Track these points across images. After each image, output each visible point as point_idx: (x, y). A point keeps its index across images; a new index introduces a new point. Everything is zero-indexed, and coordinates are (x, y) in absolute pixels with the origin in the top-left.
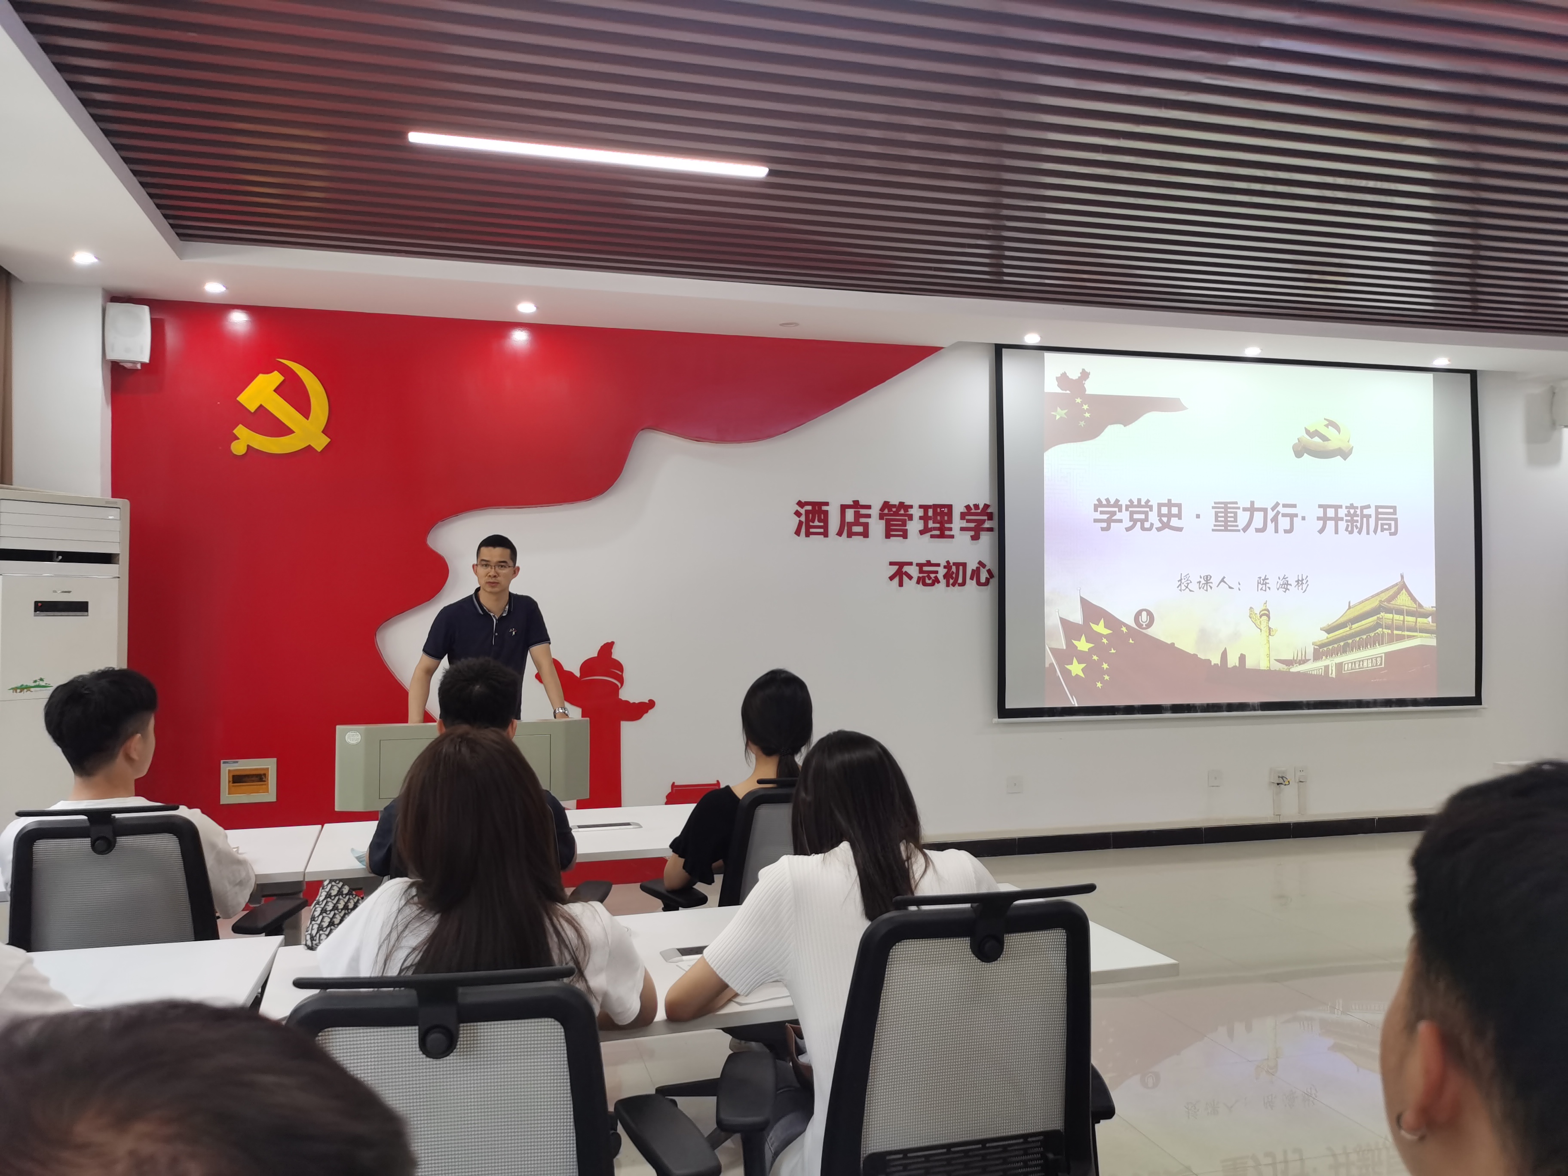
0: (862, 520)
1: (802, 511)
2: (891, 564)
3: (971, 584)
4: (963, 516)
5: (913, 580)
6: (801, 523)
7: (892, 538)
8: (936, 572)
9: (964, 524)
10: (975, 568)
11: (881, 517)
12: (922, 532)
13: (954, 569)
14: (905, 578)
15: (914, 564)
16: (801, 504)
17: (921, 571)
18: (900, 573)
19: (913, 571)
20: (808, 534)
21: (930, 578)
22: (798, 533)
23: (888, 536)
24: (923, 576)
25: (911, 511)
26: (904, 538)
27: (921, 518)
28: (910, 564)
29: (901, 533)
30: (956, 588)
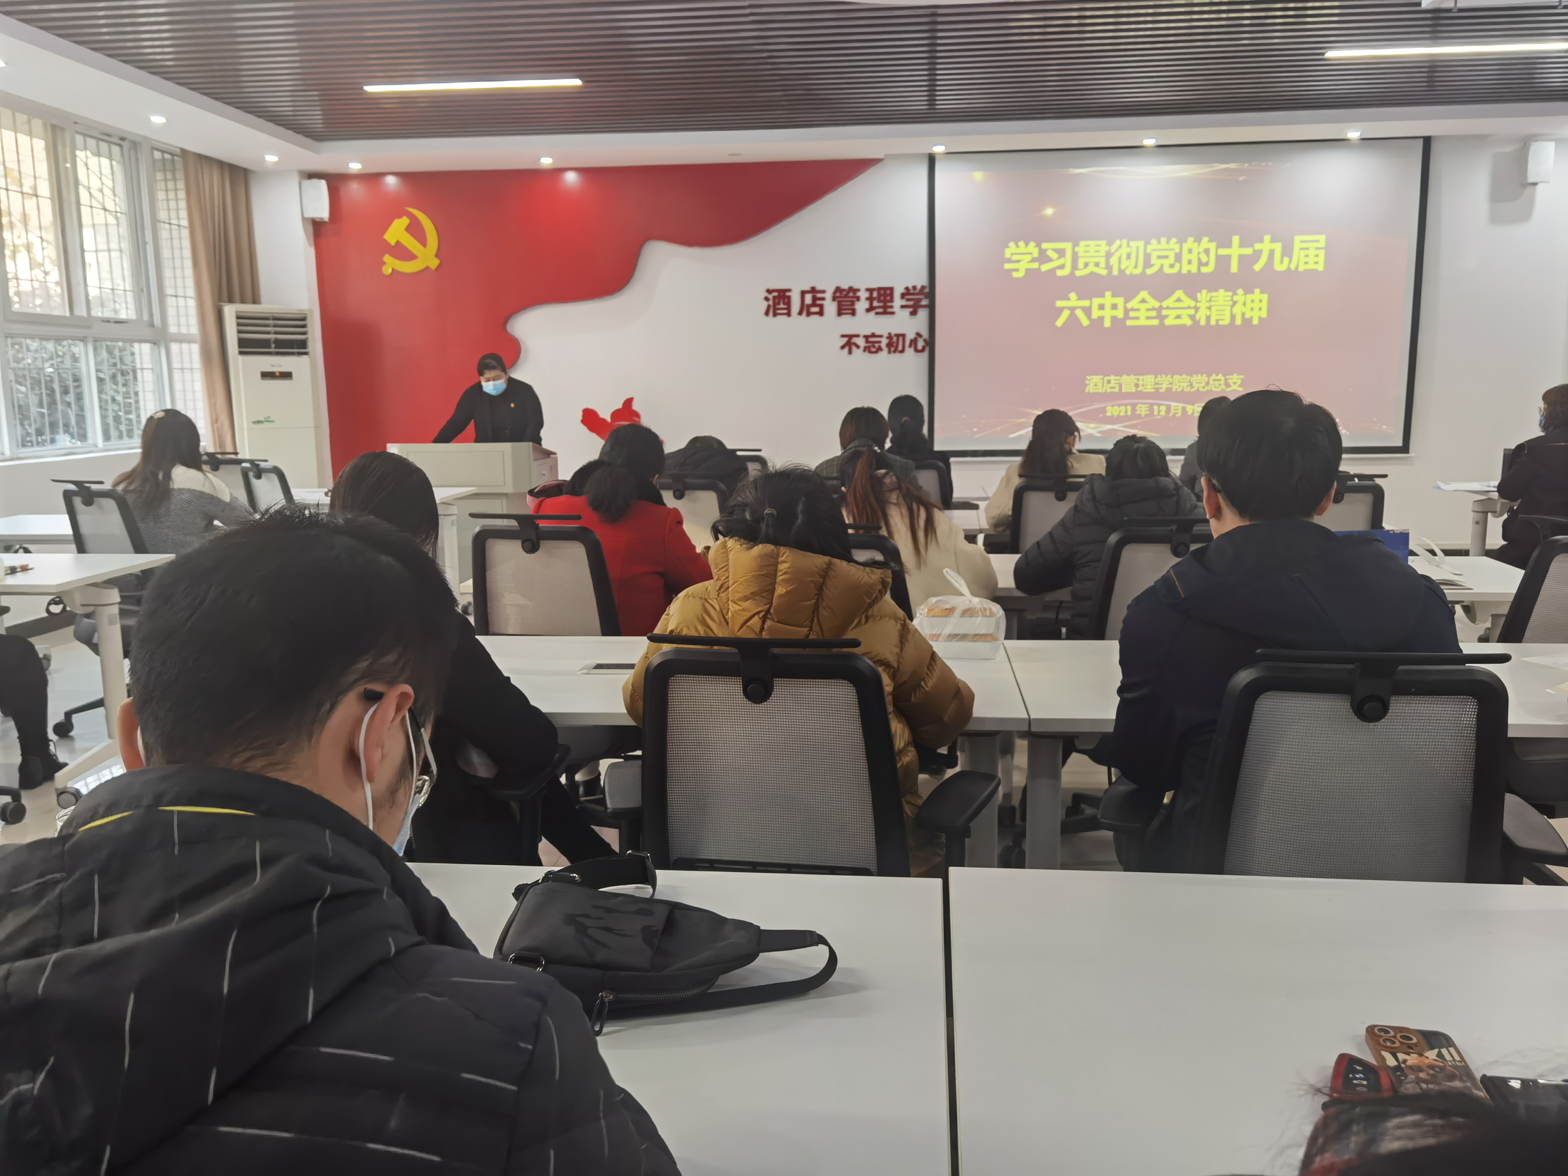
0: (819, 302)
1: (770, 297)
2: (843, 336)
3: (909, 351)
6: (769, 307)
7: (844, 316)
8: (880, 342)
9: (904, 302)
11: (834, 299)
12: (868, 310)
13: (895, 339)
14: (854, 348)
16: (769, 291)
17: (867, 342)
18: (849, 343)
19: (861, 342)
20: (775, 315)
21: (874, 347)
22: (767, 314)
23: (840, 314)
25: (858, 294)
26: (853, 316)
27: (867, 299)
28: (858, 336)
30: (897, 355)
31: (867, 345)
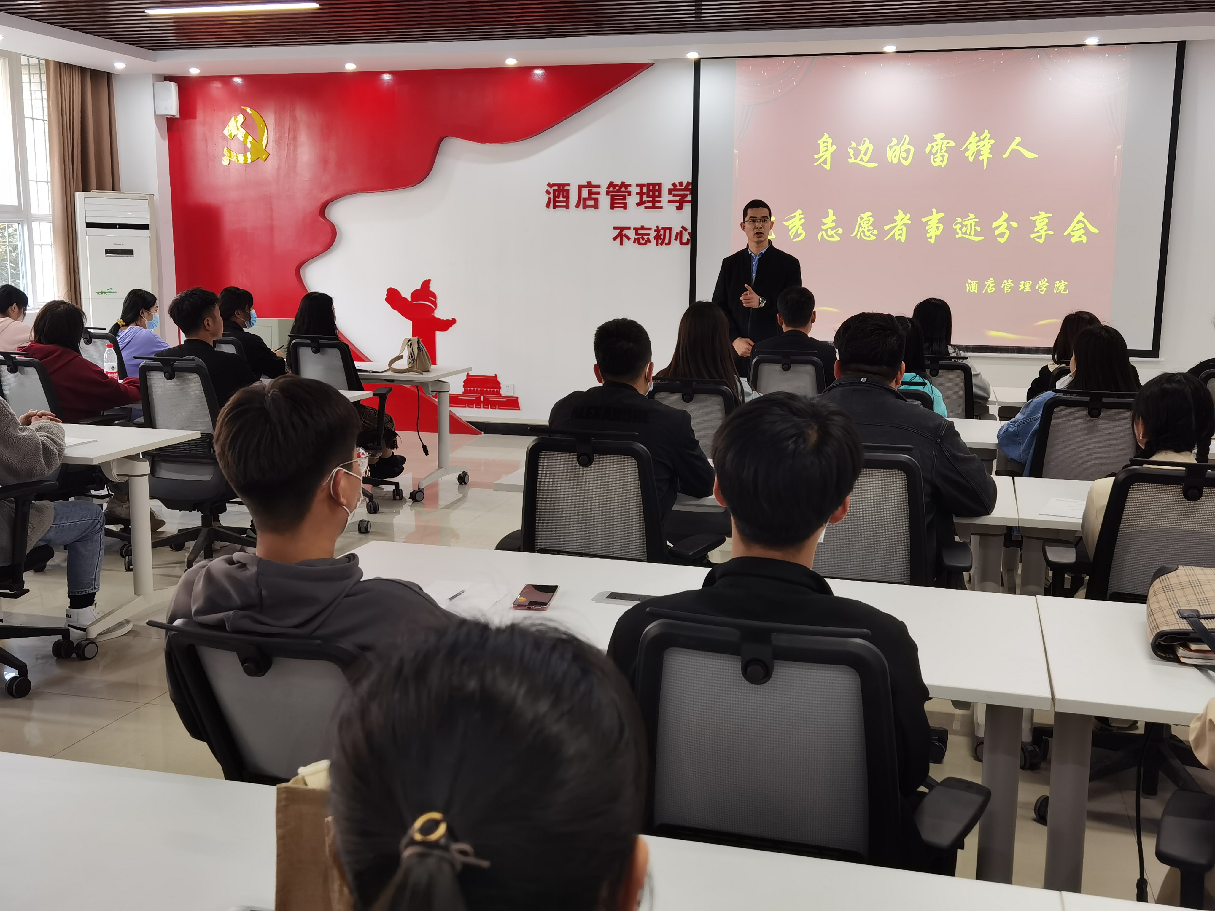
0: (594, 196)
1: (551, 190)
2: (615, 228)
3: (675, 244)
4: (670, 191)
5: (630, 240)
6: (550, 199)
7: (616, 209)
8: (649, 234)
9: (671, 198)
10: (679, 232)
11: (608, 193)
12: (638, 204)
13: (662, 232)
14: (625, 239)
15: (632, 228)
16: (549, 185)
17: (637, 234)
18: (621, 235)
19: (631, 234)
20: (554, 208)
21: (643, 239)
22: (548, 206)
24: (638, 238)
25: (630, 189)
26: (624, 209)
27: (637, 194)
28: (629, 228)
29: (623, 205)
30: (664, 247)
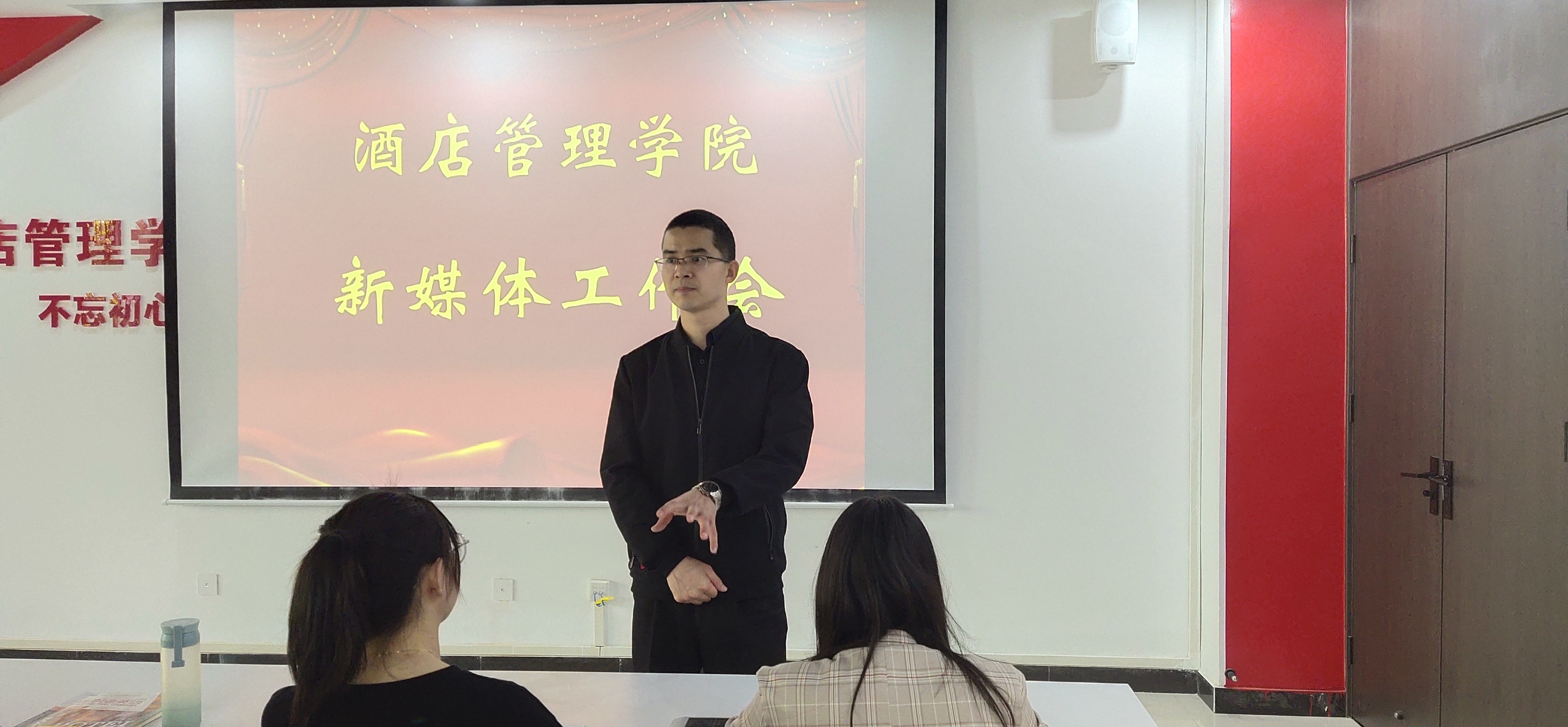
0: (5, 244)
2: (42, 298)
3: (147, 324)
4: (135, 235)
5: (70, 318)
8: (101, 308)
9: (137, 246)
10: (152, 303)
11: (28, 240)
12: (81, 257)
14: (60, 316)
15: (72, 299)
17: (80, 308)
19: (71, 307)
21: (92, 316)
24: (82, 314)
25: (67, 231)
26: (58, 265)
28: (67, 298)
29: (54, 259)
30: (128, 328)
31: (80, 312)
